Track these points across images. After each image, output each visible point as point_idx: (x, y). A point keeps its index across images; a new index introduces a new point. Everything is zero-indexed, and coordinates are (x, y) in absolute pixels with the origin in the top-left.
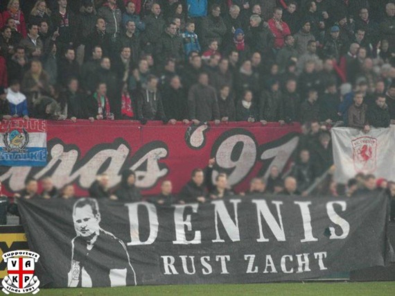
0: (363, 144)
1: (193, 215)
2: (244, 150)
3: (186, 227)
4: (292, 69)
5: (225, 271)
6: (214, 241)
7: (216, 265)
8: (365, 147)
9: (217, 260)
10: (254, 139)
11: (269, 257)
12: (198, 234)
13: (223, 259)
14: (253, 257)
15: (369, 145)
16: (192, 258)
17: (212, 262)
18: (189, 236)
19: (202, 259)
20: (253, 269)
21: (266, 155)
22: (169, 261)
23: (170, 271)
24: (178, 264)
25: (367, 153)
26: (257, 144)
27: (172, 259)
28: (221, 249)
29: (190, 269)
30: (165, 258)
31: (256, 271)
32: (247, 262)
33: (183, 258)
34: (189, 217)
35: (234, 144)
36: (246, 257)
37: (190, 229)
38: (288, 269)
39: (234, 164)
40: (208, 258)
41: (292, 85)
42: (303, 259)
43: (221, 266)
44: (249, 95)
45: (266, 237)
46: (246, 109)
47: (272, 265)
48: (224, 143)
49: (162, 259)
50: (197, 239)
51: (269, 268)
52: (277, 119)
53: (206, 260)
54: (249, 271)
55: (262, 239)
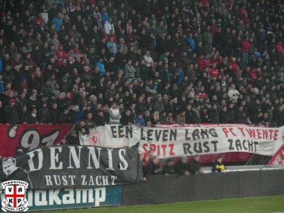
0: (93, 135)
1: (59, 153)
2: (34, 138)
3: (56, 160)
4: (53, 97)
5: (73, 183)
6: (68, 168)
7: (69, 180)
8: (94, 137)
9: (69, 178)
10: (38, 132)
11: (91, 177)
12: (61, 164)
13: (72, 177)
14: (85, 177)
15: (96, 135)
16: (59, 176)
17: (67, 179)
18: (57, 164)
19: (63, 177)
20: (85, 183)
21: (44, 141)
22: (48, 178)
23: (49, 183)
24: (53, 180)
25: (95, 140)
26: (40, 135)
27: (50, 177)
28: (71, 172)
29: (58, 182)
30: (46, 177)
31: (86, 184)
32: (82, 179)
33: (55, 176)
34: (57, 155)
35: (29, 136)
36: (82, 176)
37: (57, 161)
38: (99, 183)
39: (29, 145)
40: (65, 176)
41: (55, 106)
42: (105, 179)
43: (71, 181)
44: (35, 111)
45: (91, 166)
46: (33, 118)
47: (92, 181)
48: (25, 135)
49: (45, 177)
50: (61, 167)
51: (91, 183)
52: (48, 123)
53: (64, 177)
54: (83, 184)
55: (89, 167)
